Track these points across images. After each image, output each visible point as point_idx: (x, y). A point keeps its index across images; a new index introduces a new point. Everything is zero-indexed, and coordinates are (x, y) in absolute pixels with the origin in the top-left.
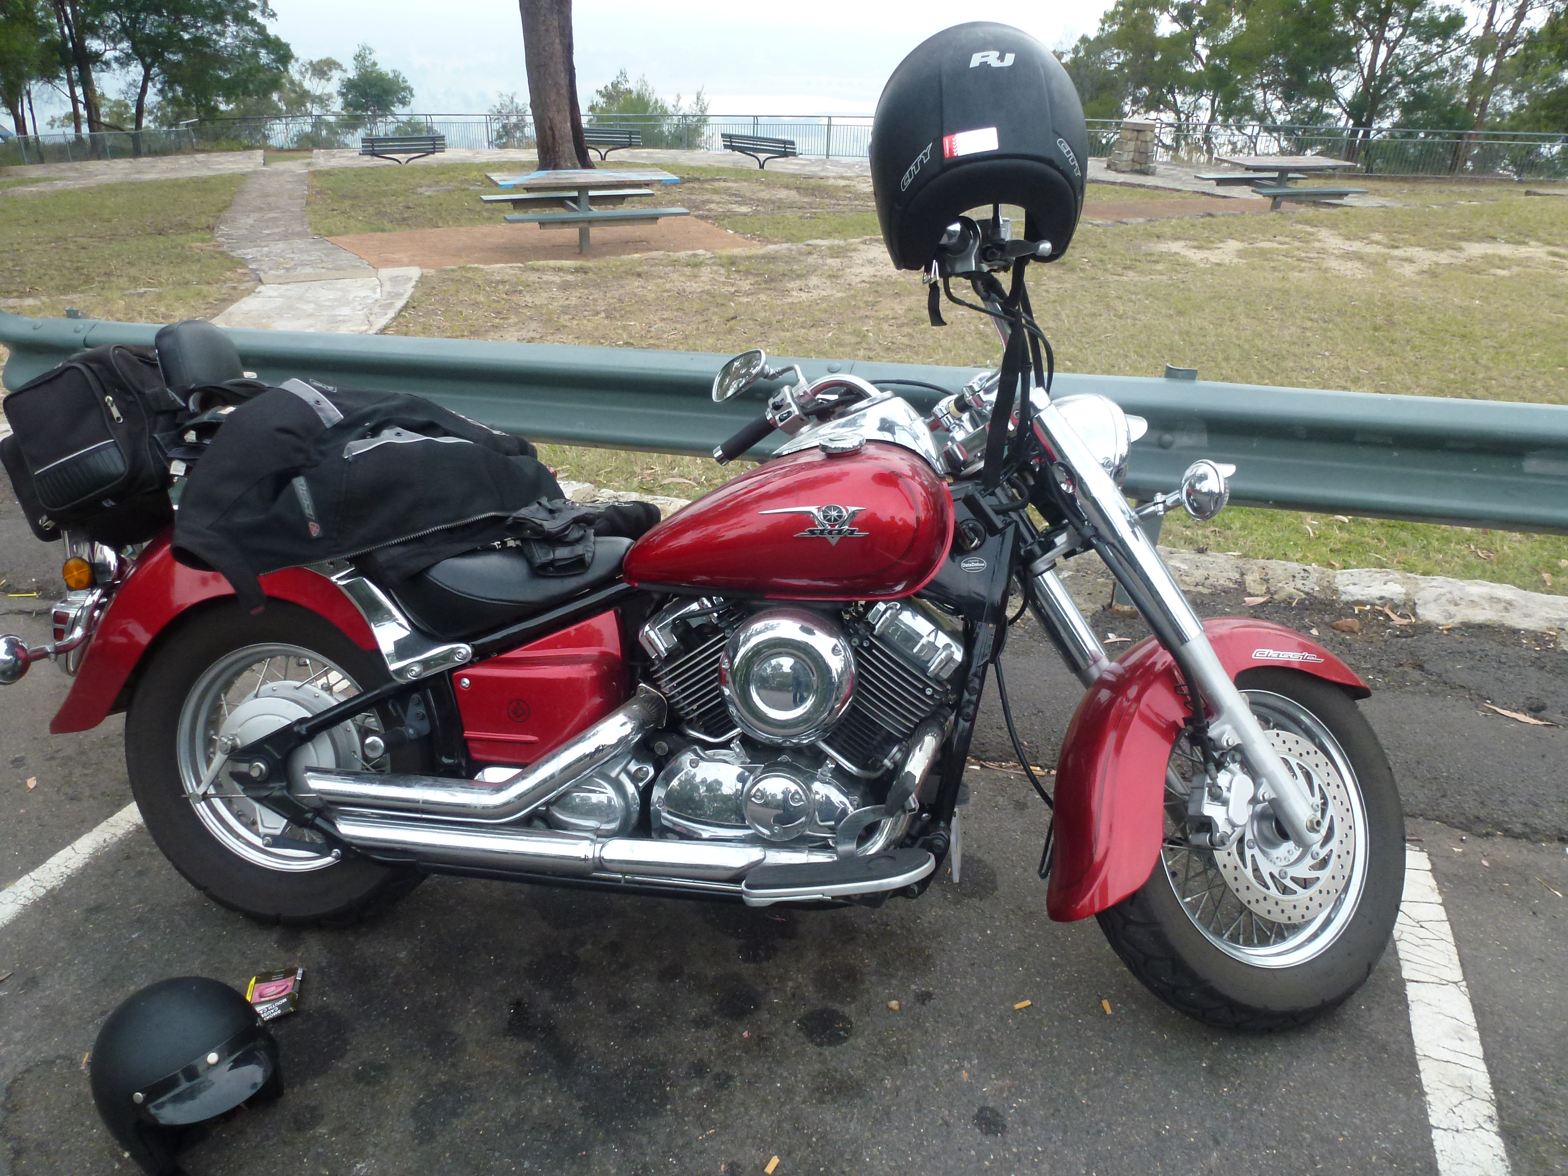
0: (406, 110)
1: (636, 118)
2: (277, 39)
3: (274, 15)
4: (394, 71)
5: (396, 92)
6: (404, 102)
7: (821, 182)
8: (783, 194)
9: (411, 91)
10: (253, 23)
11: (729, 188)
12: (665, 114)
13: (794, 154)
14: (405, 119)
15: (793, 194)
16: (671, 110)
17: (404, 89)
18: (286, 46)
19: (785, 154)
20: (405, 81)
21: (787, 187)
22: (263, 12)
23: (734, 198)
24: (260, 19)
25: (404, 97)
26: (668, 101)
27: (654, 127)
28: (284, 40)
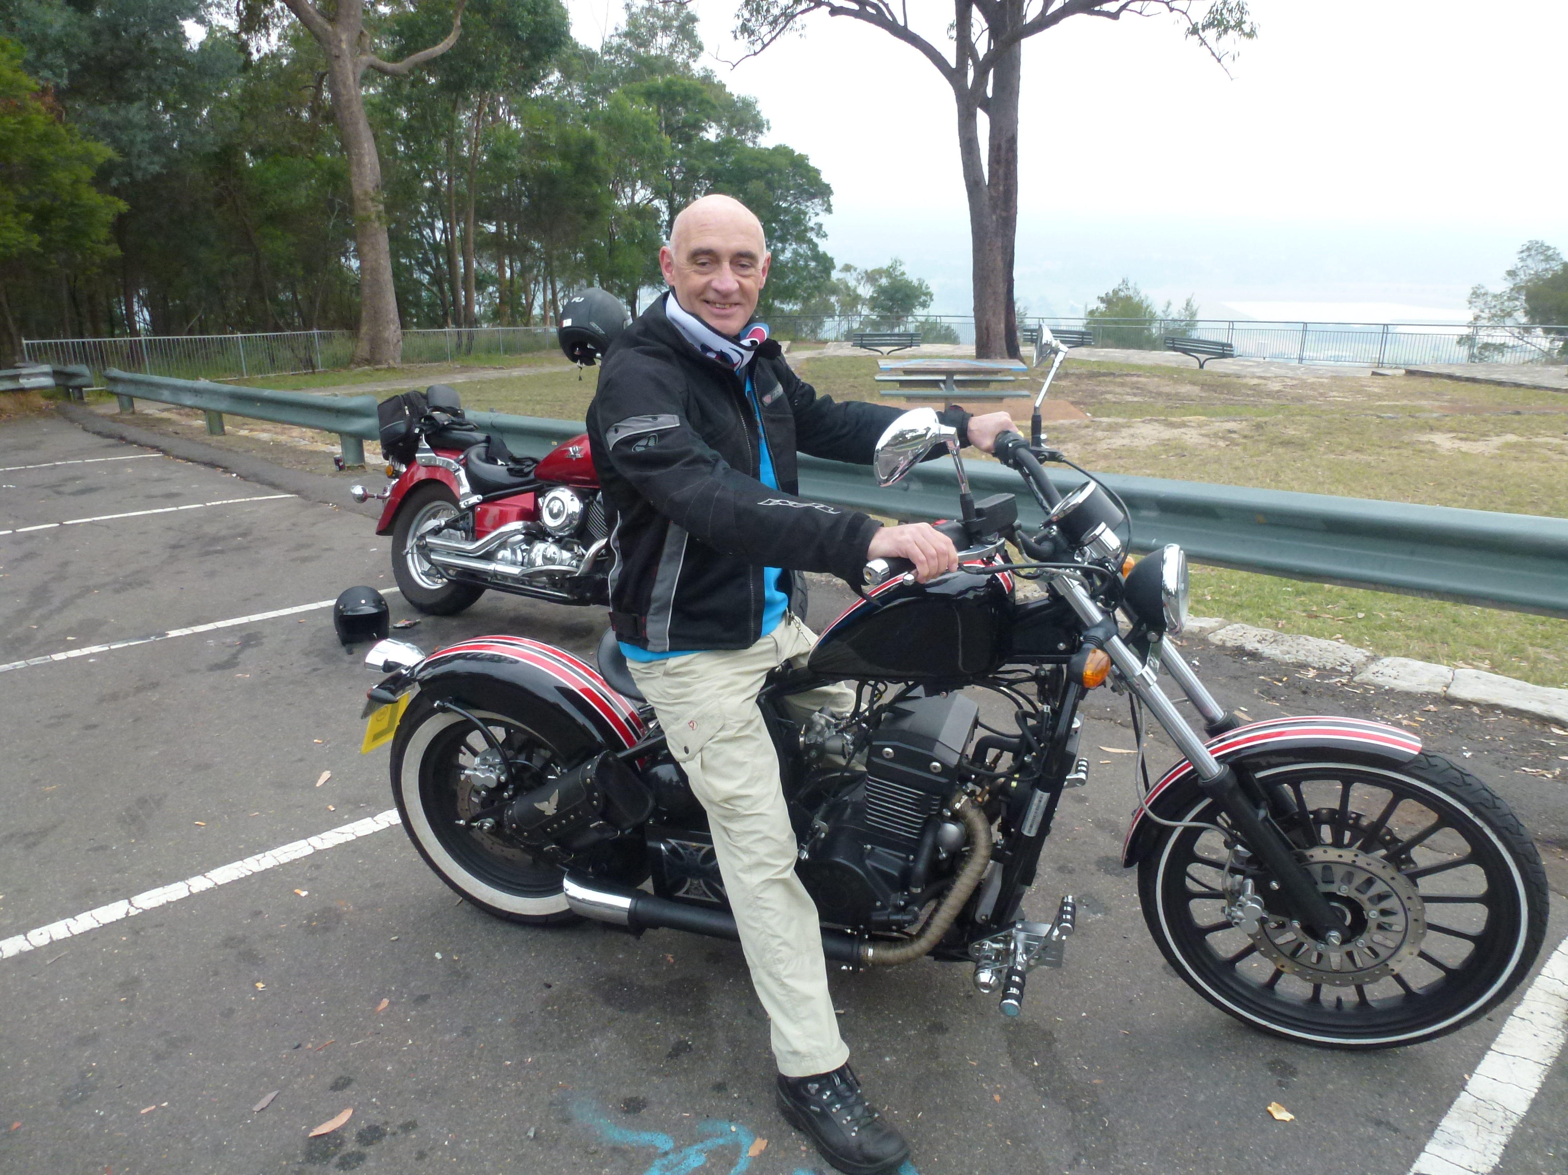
0: (925, 312)
1: (1125, 322)
2: (825, 254)
3: (825, 236)
4: (919, 280)
5: (917, 297)
6: (924, 305)
7: (1236, 380)
8: (1185, 389)
9: (931, 296)
10: (810, 241)
11: (1137, 382)
12: (1152, 319)
13: (1232, 356)
14: (923, 319)
15: (1195, 390)
16: (1159, 314)
17: (926, 294)
18: (831, 259)
19: (1223, 356)
20: (927, 288)
21: (1194, 383)
22: (818, 235)
23: (1135, 391)
24: (816, 240)
25: (925, 301)
26: (1158, 309)
27: (1143, 329)
28: (829, 255)
